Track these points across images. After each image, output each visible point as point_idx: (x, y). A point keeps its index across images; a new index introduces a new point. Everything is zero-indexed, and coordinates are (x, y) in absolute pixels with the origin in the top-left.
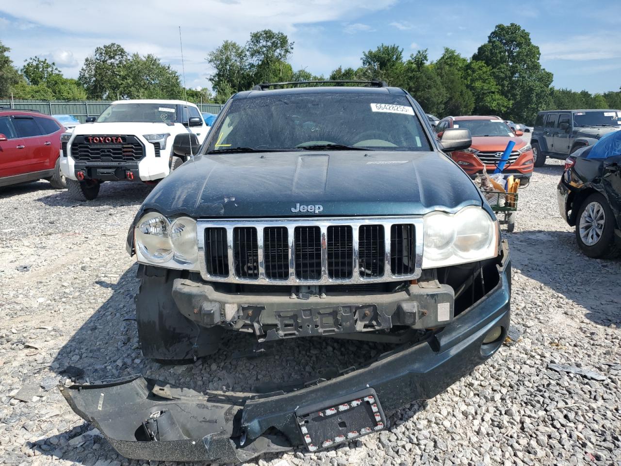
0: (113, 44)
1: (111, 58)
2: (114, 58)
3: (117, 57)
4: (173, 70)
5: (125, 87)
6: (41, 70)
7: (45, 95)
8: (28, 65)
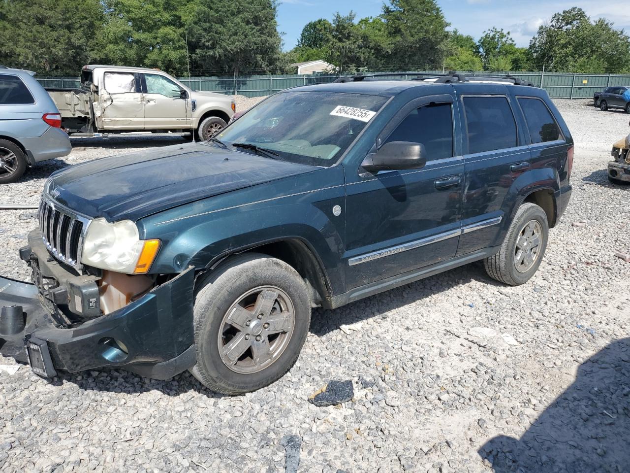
0: (575, 8)
1: (567, 24)
2: (571, 23)
3: (575, 23)
4: (627, 35)
5: (563, 56)
6: (496, 40)
7: (472, 66)
8: (486, 35)
